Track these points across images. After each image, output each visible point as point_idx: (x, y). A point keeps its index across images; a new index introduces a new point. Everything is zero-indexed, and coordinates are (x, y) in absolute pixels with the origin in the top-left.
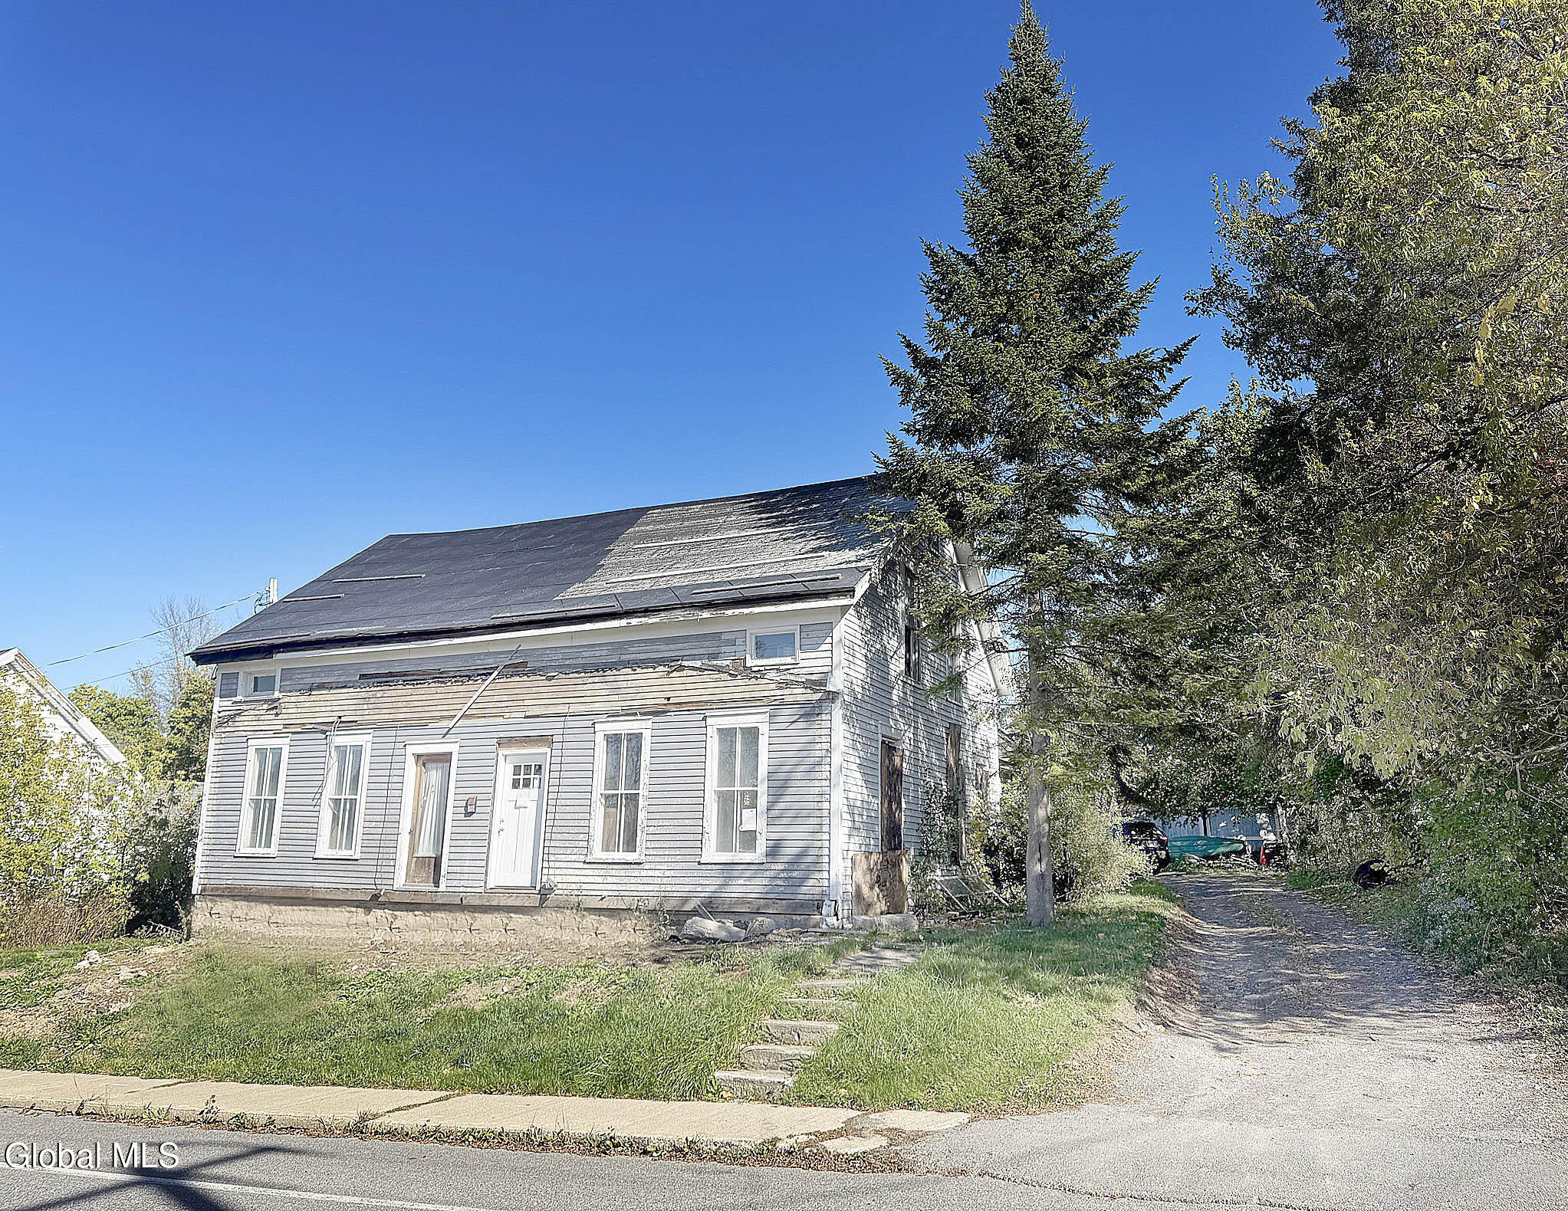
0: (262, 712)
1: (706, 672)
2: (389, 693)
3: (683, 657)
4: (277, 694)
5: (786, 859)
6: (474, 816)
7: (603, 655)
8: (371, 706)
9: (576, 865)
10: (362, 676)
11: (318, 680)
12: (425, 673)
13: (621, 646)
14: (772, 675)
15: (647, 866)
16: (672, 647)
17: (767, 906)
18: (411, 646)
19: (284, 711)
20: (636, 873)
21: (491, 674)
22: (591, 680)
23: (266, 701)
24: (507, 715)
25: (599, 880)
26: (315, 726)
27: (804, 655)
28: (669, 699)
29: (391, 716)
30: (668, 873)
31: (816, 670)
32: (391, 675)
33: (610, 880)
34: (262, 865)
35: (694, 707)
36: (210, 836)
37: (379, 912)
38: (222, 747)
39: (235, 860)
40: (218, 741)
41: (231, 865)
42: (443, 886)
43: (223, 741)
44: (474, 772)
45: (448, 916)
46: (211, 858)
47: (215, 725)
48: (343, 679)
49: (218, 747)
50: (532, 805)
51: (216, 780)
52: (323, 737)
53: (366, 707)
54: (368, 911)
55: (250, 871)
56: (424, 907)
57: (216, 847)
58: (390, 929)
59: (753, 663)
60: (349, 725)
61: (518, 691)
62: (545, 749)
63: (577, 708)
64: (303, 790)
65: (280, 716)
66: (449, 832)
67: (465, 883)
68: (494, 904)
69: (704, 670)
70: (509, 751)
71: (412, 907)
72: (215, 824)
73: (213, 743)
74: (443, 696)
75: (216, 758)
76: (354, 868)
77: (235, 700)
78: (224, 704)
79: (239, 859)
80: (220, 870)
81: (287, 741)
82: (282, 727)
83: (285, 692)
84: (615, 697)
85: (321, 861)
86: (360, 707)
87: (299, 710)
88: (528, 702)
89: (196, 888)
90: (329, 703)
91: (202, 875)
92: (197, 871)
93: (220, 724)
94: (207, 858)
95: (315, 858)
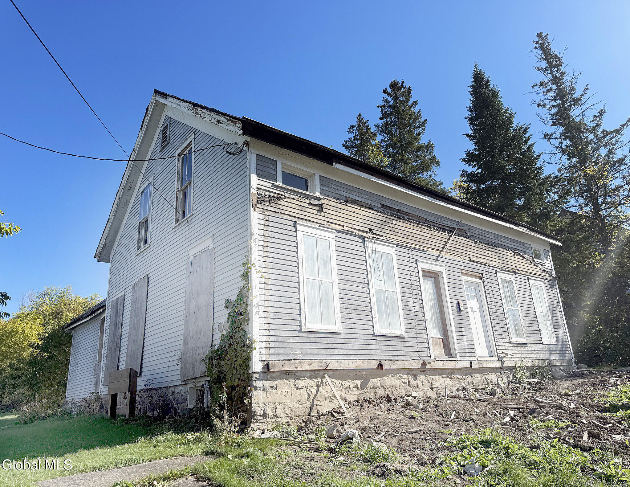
0: (304, 205)
1: (524, 259)
3: (517, 250)
4: (318, 194)
5: (561, 343)
6: (462, 313)
7: (493, 239)
8: (390, 228)
10: (382, 205)
12: (418, 218)
13: (498, 236)
14: (540, 266)
15: (529, 345)
16: (513, 244)
19: (325, 210)
20: (527, 349)
22: (490, 249)
23: (308, 196)
24: (462, 257)
26: (354, 231)
27: (546, 261)
28: (516, 267)
31: (549, 268)
32: (400, 211)
34: (330, 340)
35: (523, 273)
36: (267, 309)
37: (423, 377)
38: (266, 223)
39: (300, 335)
40: (261, 217)
41: (297, 340)
42: (458, 356)
43: (267, 218)
44: (455, 286)
45: (461, 377)
46: (272, 333)
47: (255, 200)
48: (369, 202)
49: (262, 222)
50: (478, 310)
51: (266, 254)
52: (361, 241)
53: (387, 228)
54: (415, 377)
55: (319, 346)
56: (448, 371)
57: (276, 321)
58: (432, 389)
59: (535, 260)
60: (379, 237)
61: (464, 245)
62: (478, 280)
63: (488, 262)
64: (353, 279)
65: (322, 214)
66: (452, 321)
67: (468, 355)
68: (484, 366)
69: (524, 257)
70: (465, 278)
71: (441, 371)
72: (271, 298)
73: (255, 217)
74: (430, 236)
75: (262, 233)
76: (403, 344)
77: (276, 184)
78: (262, 183)
79: (306, 335)
80: (286, 345)
81: (333, 236)
82: (325, 223)
83: (325, 195)
84: (500, 261)
85: (378, 338)
86: (383, 227)
87: (338, 214)
88: (469, 253)
89: (257, 366)
90: (361, 217)
91: (263, 351)
92: (257, 346)
93: (261, 201)
94: (267, 333)
95: (374, 335)
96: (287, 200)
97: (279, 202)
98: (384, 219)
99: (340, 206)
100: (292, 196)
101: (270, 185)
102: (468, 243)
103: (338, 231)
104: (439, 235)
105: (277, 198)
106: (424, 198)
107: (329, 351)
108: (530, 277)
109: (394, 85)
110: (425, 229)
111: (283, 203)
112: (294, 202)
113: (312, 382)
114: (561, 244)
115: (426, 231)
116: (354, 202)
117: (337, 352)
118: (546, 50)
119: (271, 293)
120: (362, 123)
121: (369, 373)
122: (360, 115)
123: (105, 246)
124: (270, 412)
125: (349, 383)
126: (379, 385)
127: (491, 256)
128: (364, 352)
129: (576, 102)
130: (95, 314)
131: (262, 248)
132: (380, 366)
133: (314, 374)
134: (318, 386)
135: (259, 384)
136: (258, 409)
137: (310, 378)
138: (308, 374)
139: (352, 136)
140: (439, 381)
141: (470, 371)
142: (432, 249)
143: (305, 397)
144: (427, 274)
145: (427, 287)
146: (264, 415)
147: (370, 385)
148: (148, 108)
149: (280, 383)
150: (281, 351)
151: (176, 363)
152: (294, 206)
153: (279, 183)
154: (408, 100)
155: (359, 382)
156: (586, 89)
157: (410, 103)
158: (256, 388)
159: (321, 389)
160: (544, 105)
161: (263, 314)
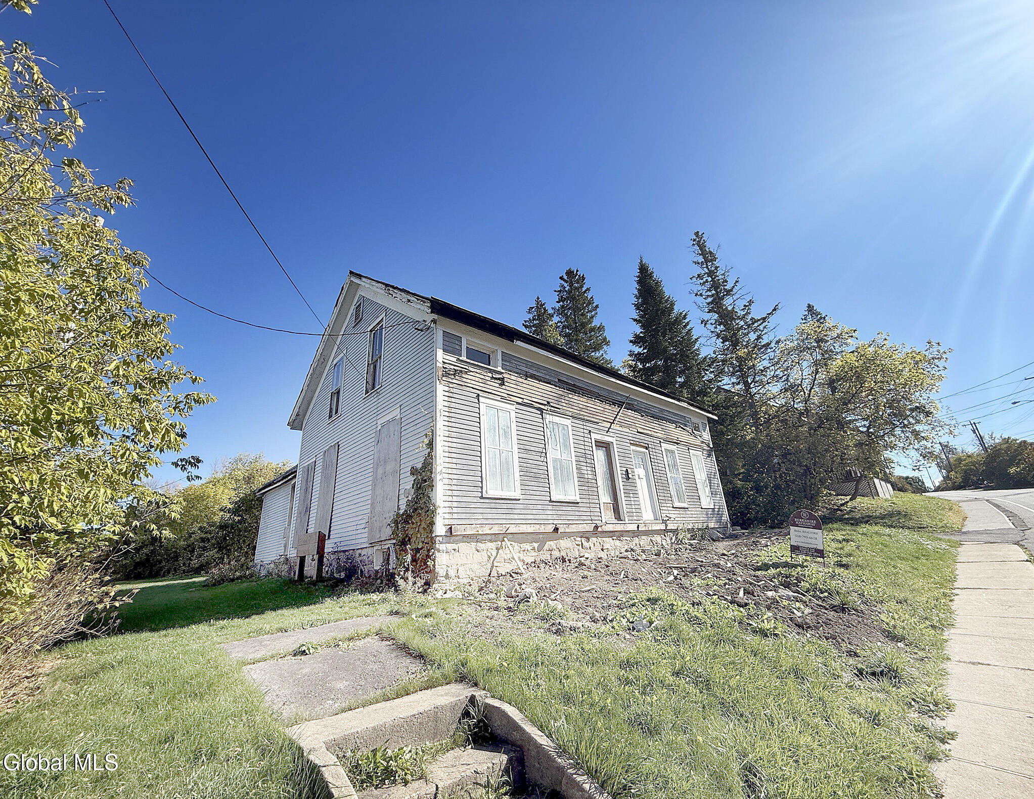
0: (487, 378)
1: (685, 431)
2: (575, 397)
3: (678, 422)
4: (500, 369)
5: (717, 507)
6: (630, 480)
7: (657, 412)
8: (566, 402)
10: (559, 380)
11: (531, 372)
12: (591, 392)
14: (699, 437)
16: (675, 417)
23: (490, 371)
24: (631, 429)
26: (532, 403)
29: (578, 412)
32: (575, 386)
33: (681, 516)
34: (509, 506)
35: (685, 443)
36: (450, 476)
37: (594, 539)
38: (451, 395)
39: (482, 501)
40: (447, 389)
41: (478, 505)
42: (627, 519)
43: (452, 390)
44: (624, 456)
45: (628, 539)
46: (455, 499)
47: (440, 373)
48: (548, 377)
49: (447, 394)
50: (644, 478)
51: (450, 424)
52: (539, 413)
53: (563, 401)
54: (588, 539)
55: (500, 511)
56: (617, 534)
57: (459, 488)
58: (602, 550)
59: (694, 431)
60: (556, 409)
61: (632, 418)
62: (644, 450)
63: (653, 433)
64: (532, 448)
65: (504, 387)
66: (622, 488)
67: (635, 518)
68: (650, 529)
69: (684, 429)
70: (633, 447)
71: (611, 534)
72: (454, 466)
73: (441, 389)
74: (602, 409)
75: (446, 404)
76: (577, 509)
77: (461, 358)
78: (448, 357)
79: (487, 501)
80: (468, 510)
81: (513, 407)
82: (506, 396)
83: (506, 369)
84: (664, 433)
85: (554, 504)
86: (560, 400)
87: (519, 388)
88: (636, 425)
89: (440, 529)
90: (539, 390)
91: (447, 516)
92: (439, 511)
93: (446, 374)
94: (450, 499)
95: (551, 501)
96: (471, 373)
97: (463, 375)
98: (561, 393)
99: (521, 380)
100: (476, 370)
101: (455, 360)
102: (636, 416)
103: (518, 403)
104: (610, 408)
105: (461, 371)
106: (597, 374)
107: (508, 516)
108: (690, 448)
109: (570, 273)
110: (598, 403)
111: (466, 376)
112: (477, 375)
113: (493, 545)
114: (717, 418)
115: (598, 404)
116: (533, 377)
117: (516, 517)
118: (702, 247)
119: (454, 461)
120: (540, 305)
121: (545, 536)
122: (538, 298)
123: (297, 415)
124: (452, 573)
125: (527, 546)
126: (555, 547)
127: (655, 428)
128: (541, 517)
129: (729, 292)
130: (287, 479)
131: (447, 419)
132: (556, 529)
133: (494, 537)
134: (498, 549)
135: (442, 547)
136: (440, 570)
137: (491, 541)
138: (489, 537)
139: (531, 316)
140: (609, 543)
141: (637, 533)
142: (604, 421)
143: (486, 558)
144: (600, 444)
145: (600, 456)
146: (447, 576)
147: (546, 547)
148: (343, 287)
149: (462, 545)
150: (463, 516)
151: (363, 526)
152: (477, 379)
153: (464, 358)
154: (582, 287)
155: (536, 545)
156: (737, 282)
157: (584, 289)
158: (439, 551)
159: (500, 551)
160: (701, 295)
161: (447, 481)
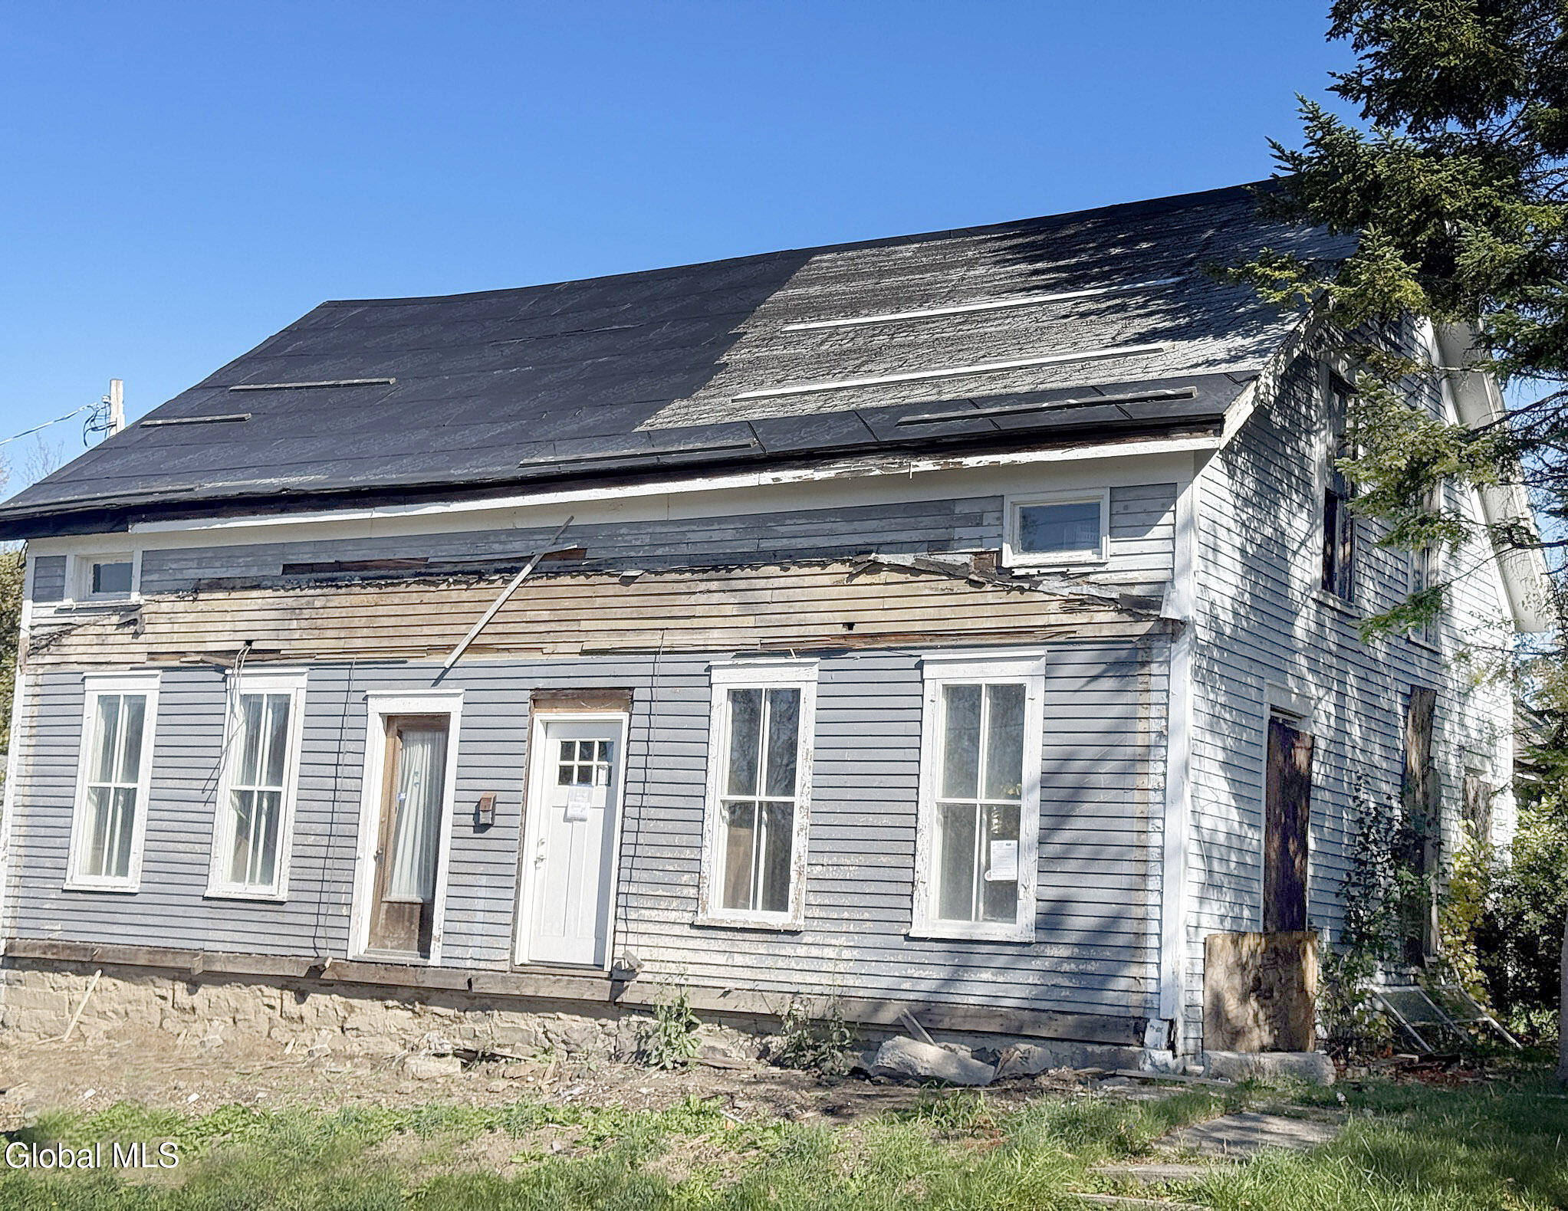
0: (109, 630)
1: (923, 577)
2: (336, 601)
3: (879, 548)
4: (135, 598)
5: (1074, 938)
6: (491, 832)
7: (727, 540)
8: (304, 624)
9: (677, 930)
10: (288, 568)
11: (210, 574)
12: (398, 565)
13: (760, 523)
14: (1053, 584)
15: (808, 939)
16: (857, 526)
17: (1037, 1023)
18: (376, 515)
19: (148, 629)
20: (788, 950)
21: (518, 570)
22: (703, 586)
23: (115, 610)
24: (549, 648)
25: (721, 959)
26: (206, 658)
27: (1116, 548)
28: (850, 626)
29: (341, 643)
30: (847, 954)
31: (1140, 577)
32: (339, 566)
33: (739, 960)
35: (894, 641)
36: (21, 851)
37: (319, 998)
38: (38, 690)
39: (63, 896)
40: (31, 680)
41: (57, 905)
43: (39, 680)
44: (489, 751)
46: (23, 892)
47: (23, 652)
48: (254, 572)
49: (31, 691)
51: (30, 751)
53: (295, 624)
54: (302, 996)
56: (406, 993)
57: (32, 872)
59: (1017, 560)
61: (569, 603)
62: (615, 713)
63: (678, 638)
64: (185, 774)
65: (142, 638)
69: (919, 571)
71: (380, 991)
72: (28, 831)
73: (22, 683)
74: (431, 609)
75: (28, 711)
76: (279, 918)
77: (62, 604)
78: (40, 612)
79: (73, 896)
80: (39, 913)
81: (156, 683)
82: (144, 658)
83: (151, 593)
85: (212, 904)
86: (286, 624)
87: (177, 627)
88: (586, 625)
90: (228, 617)
91: (7, 922)
93: (34, 649)
94: (17, 892)
95: (205, 897)
96: (79, 631)
97: (65, 641)
99: (183, 606)
100: (88, 620)
101: (52, 612)
103: (168, 669)
104: (466, 596)
105: (61, 634)
111: (70, 640)
112: (92, 630)
115: (418, 598)
116: (216, 585)
119: (30, 821)
124: (12, 1020)
131: (25, 741)
133: (81, 967)
135: (2, 974)
138: (72, 967)
140: (369, 1013)
142: (430, 648)
146: (5, 1024)
149: (30, 976)
150: (31, 923)
152: (89, 640)
153: (67, 602)
155: (168, 993)
